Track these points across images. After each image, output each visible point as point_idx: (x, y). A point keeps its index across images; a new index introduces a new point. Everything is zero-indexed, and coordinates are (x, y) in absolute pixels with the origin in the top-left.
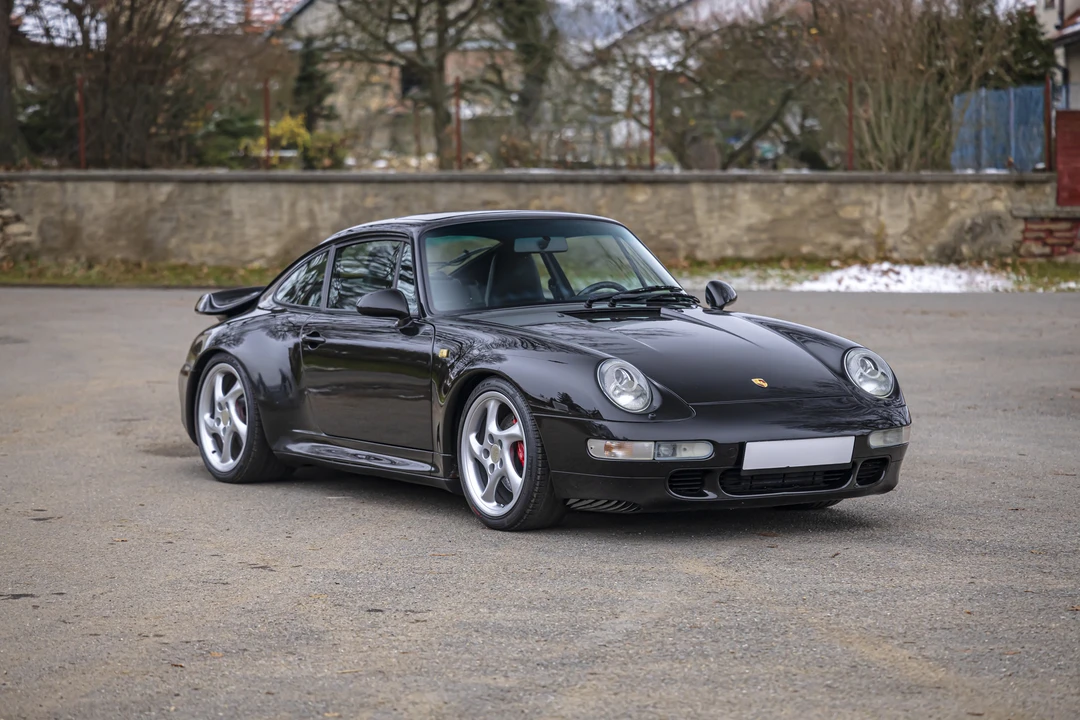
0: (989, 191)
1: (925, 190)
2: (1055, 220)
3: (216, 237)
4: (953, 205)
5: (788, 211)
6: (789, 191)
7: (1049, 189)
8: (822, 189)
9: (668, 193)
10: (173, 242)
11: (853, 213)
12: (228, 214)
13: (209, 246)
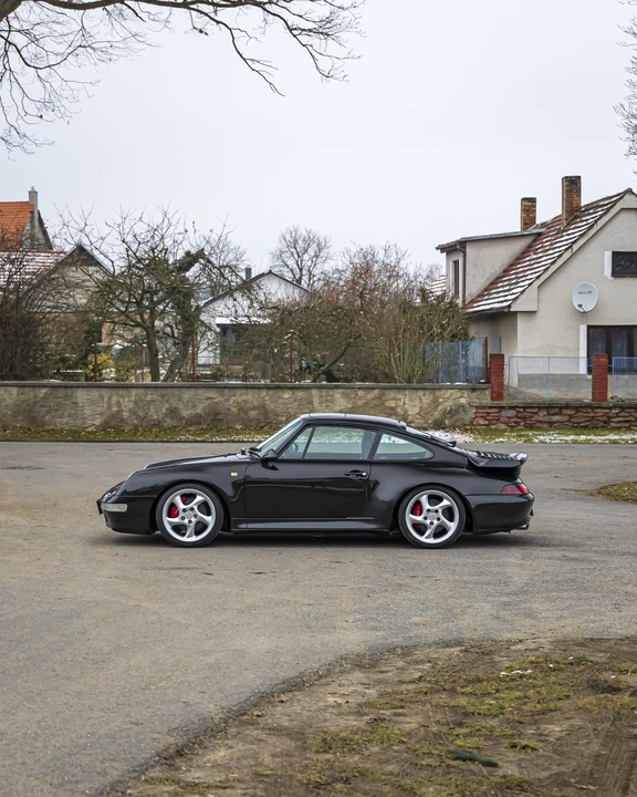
0: (459, 394)
1: (427, 393)
2: (490, 407)
3: (70, 415)
4: (441, 400)
5: (360, 403)
6: (360, 393)
7: (488, 392)
8: (376, 392)
9: (300, 394)
10: (47, 417)
11: (392, 404)
12: (76, 403)
13: (66, 420)
